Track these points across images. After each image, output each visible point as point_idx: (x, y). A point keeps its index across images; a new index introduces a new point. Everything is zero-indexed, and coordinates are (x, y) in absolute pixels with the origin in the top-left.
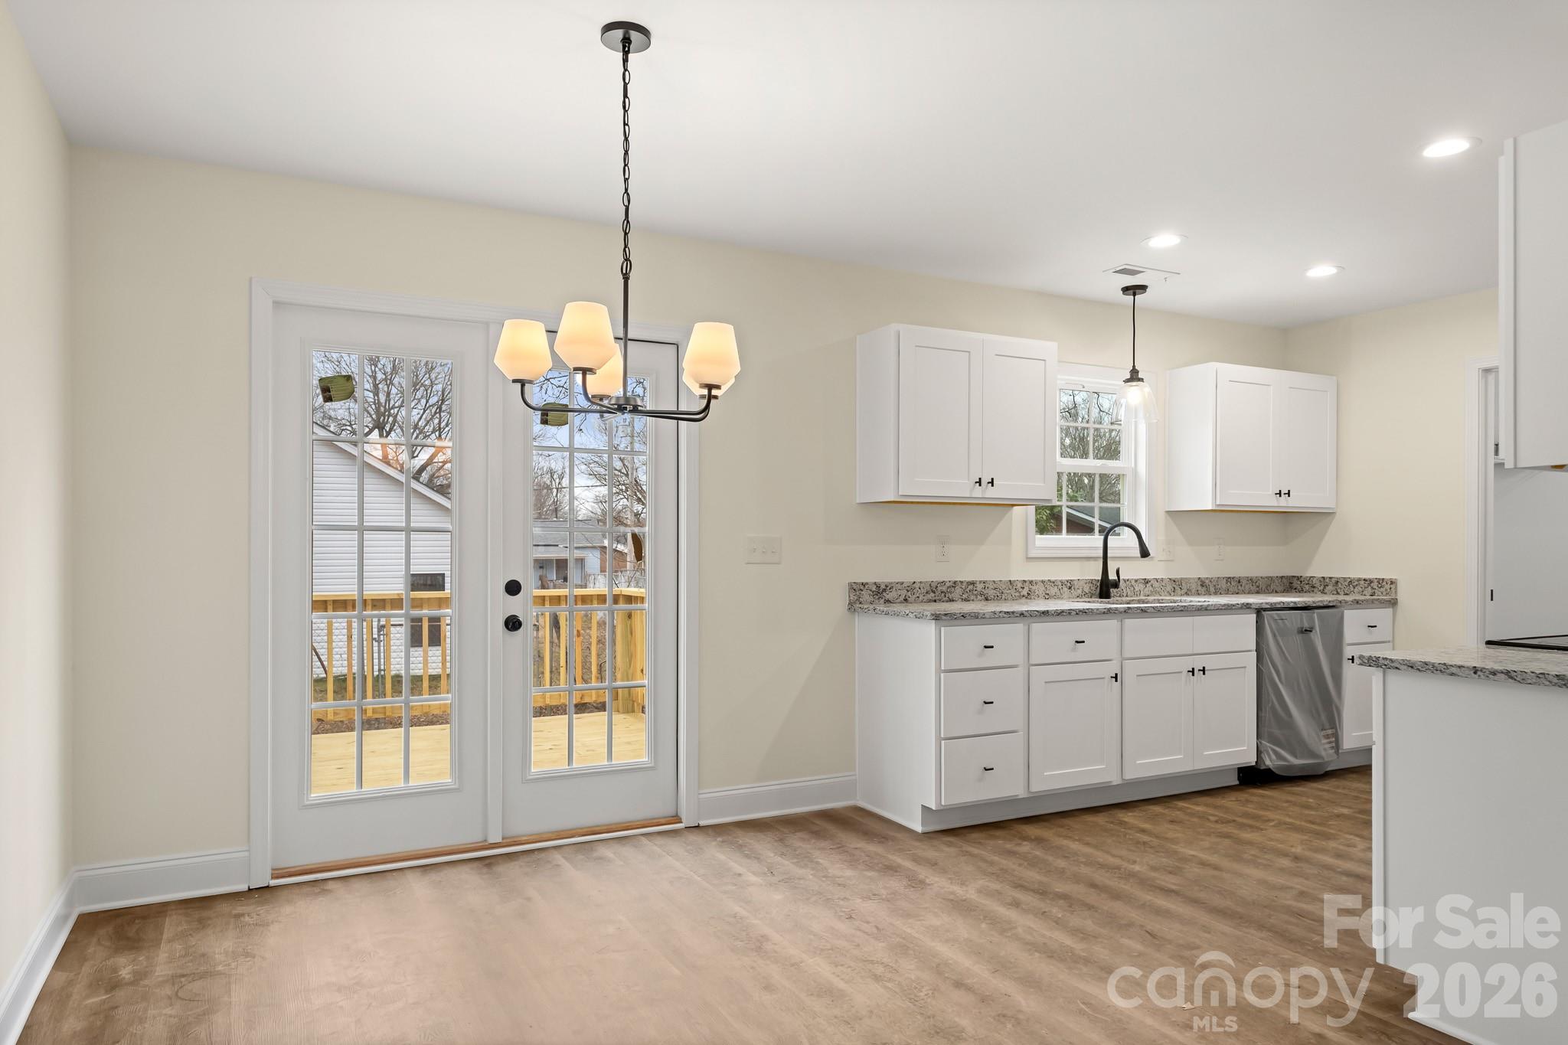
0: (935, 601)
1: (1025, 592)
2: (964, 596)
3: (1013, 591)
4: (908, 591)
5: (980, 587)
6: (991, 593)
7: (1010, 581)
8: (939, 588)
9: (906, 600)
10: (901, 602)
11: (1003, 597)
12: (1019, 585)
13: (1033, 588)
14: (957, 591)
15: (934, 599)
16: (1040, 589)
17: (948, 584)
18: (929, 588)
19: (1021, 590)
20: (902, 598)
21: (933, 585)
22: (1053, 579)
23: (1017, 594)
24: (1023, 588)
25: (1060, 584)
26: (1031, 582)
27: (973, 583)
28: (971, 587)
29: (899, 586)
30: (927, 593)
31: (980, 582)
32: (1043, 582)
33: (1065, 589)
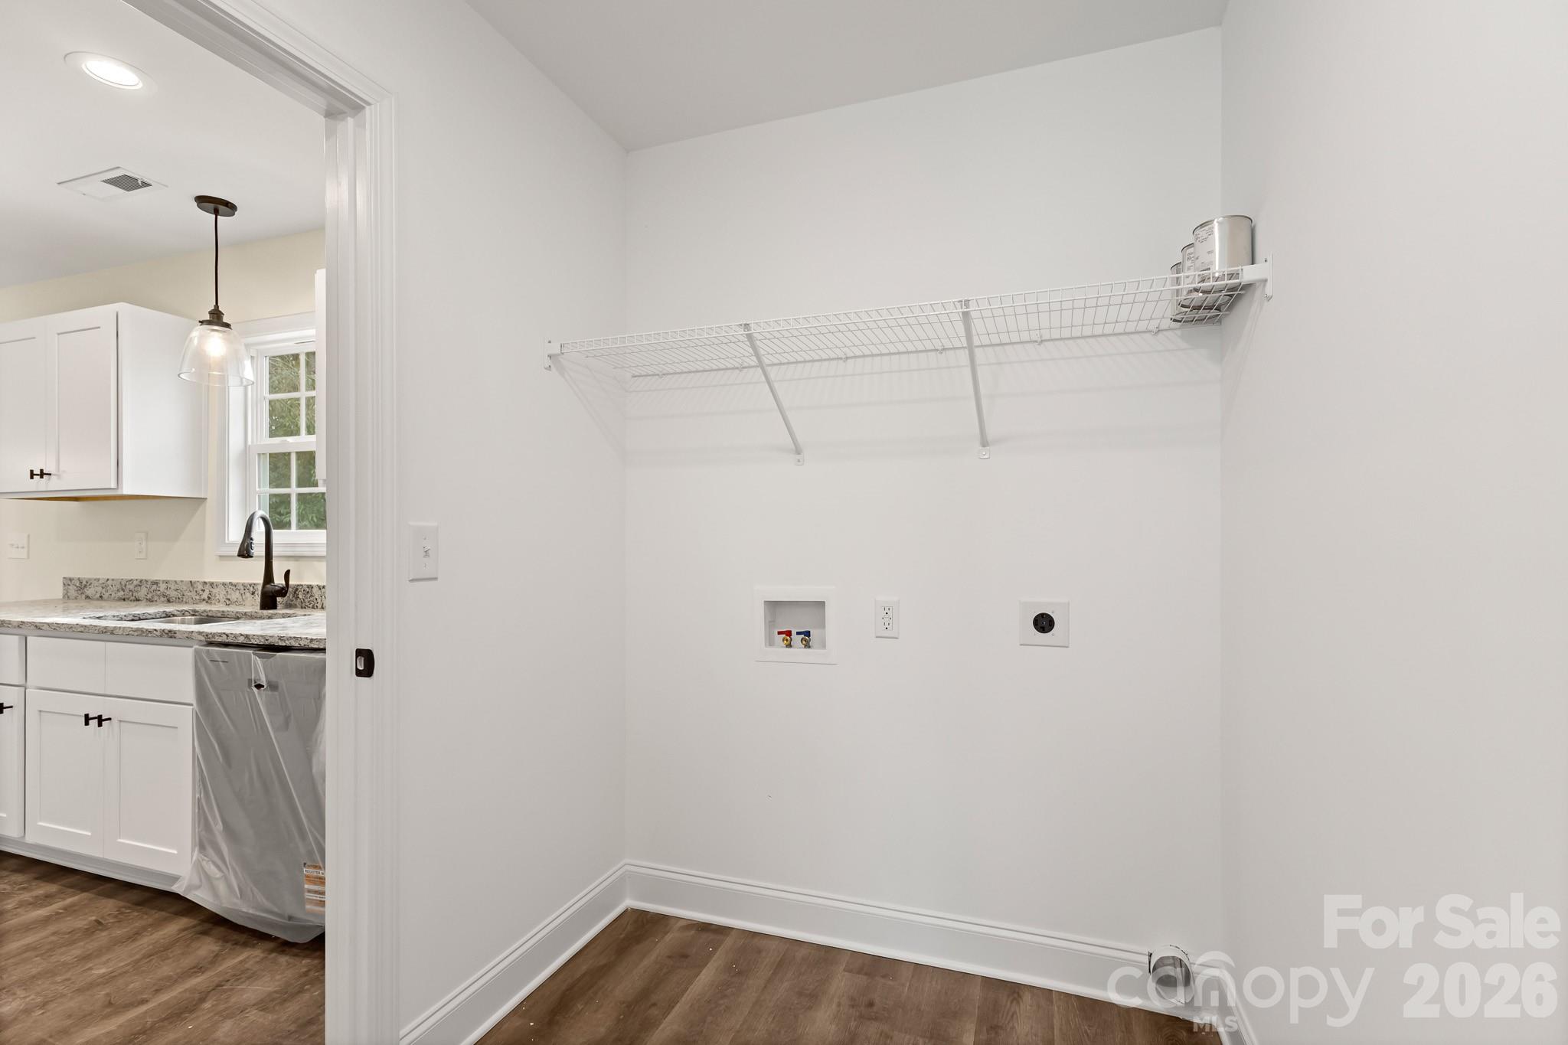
0: (124, 600)
1: (205, 596)
2: (149, 596)
3: (193, 594)
4: (103, 588)
5: (162, 587)
6: (173, 594)
7: (191, 582)
8: (128, 587)
9: (101, 597)
10: (98, 599)
11: (184, 600)
12: (200, 587)
13: (214, 591)
14: (143, 591)
15: (123, 597)
16: (220, 593)
17: (135, 583)
18: (118, 586)
19: (201, 592)
20: (98, 595)
21: (123, 583)
22: (234, 581)
23: (198, 597)
24: (203, 591)
25: (242, 588)
26: (212, 584)
27: (156, 583)
28: (154, 587)
29: (96, 583)
30: (118, 590)
31: (163, 581)
32: (224, 584)
33: (248, 595)
